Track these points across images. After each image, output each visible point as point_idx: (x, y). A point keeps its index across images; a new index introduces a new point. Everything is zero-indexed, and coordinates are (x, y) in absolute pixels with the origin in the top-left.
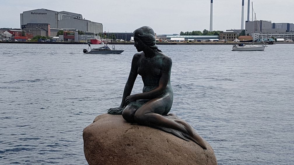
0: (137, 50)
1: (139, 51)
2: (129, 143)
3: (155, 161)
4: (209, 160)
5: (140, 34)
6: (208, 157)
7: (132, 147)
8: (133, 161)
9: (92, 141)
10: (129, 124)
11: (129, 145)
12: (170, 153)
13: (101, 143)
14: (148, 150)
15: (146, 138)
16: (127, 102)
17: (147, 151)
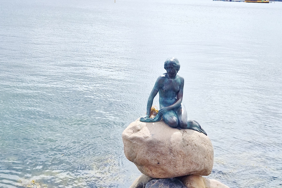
3: (200, 152)
8: (192, 155)
11: (187, 145)
14: (196, 146)
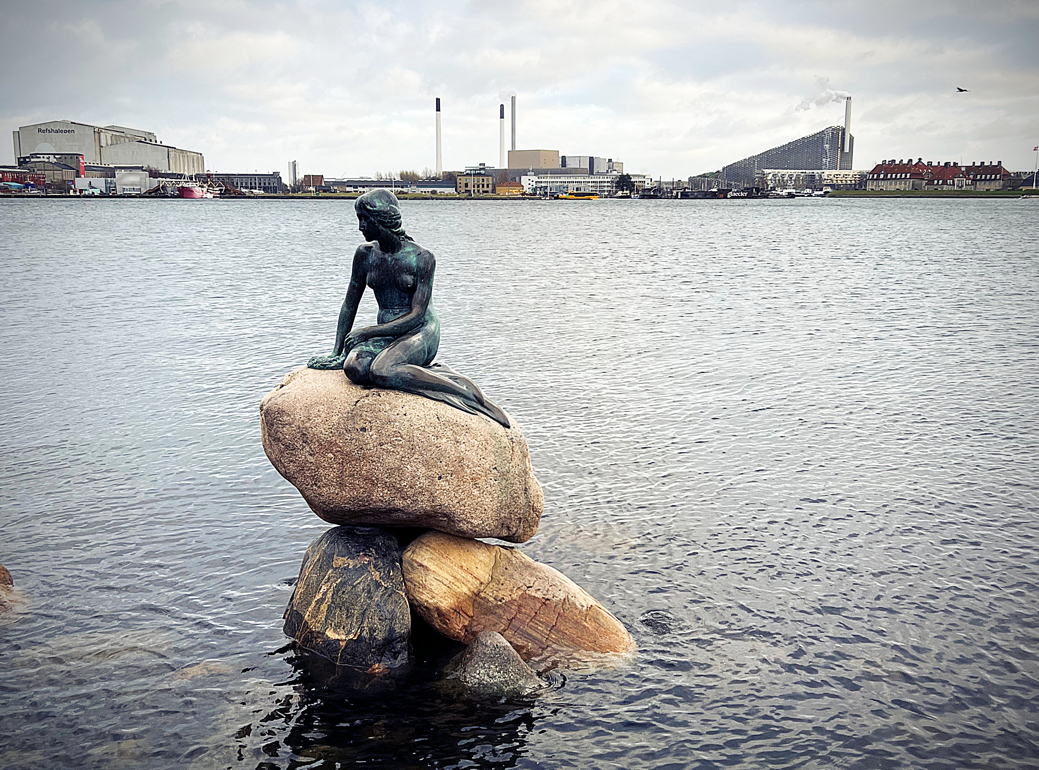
0: (365, 239)
1: (368, 240)
2: (365, 426)
3: (416, 456)
4: (517, 449)
5: (371, 206)
6: (513, 442)
7: (371, 433)
8: (376, 459)
9: (288, 426)
10: (359, 387)
11: (364, 429)
12: (444, 440)
13: (306, 428)
14: (402, 437)
15: (396, 414)
16: (350, 344)
17: (400, 438)
